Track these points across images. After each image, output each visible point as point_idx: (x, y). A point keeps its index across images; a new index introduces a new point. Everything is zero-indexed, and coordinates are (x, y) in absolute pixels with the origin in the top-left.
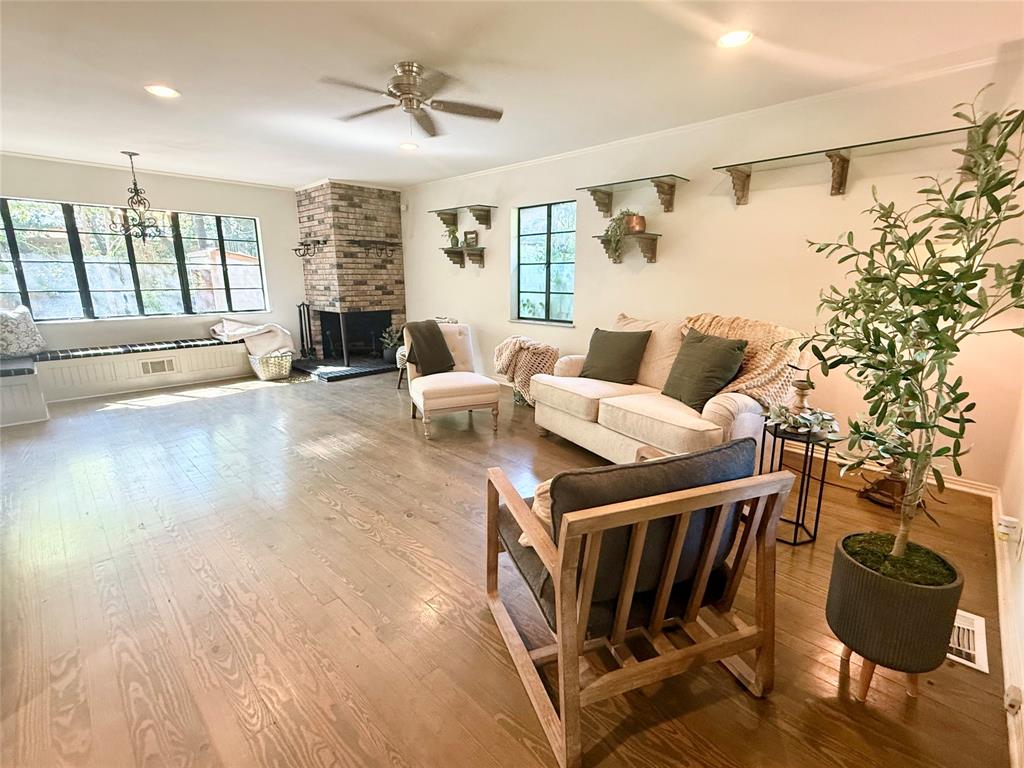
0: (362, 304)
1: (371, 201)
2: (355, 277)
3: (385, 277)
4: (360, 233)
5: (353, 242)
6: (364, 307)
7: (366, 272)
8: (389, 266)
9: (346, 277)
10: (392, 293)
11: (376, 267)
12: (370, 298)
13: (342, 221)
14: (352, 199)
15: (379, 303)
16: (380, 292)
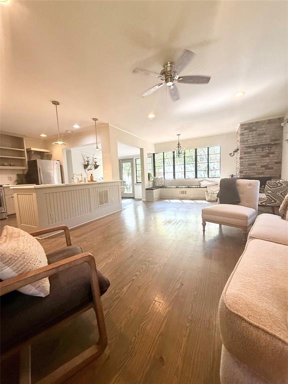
1: (263, 126)
2: (249, 162)
3: (268, 161)
4: (255, 142)
5: (249, 147)
6: (253, 176)
7: (256, 159)
8: (271, 155)
9: (244, 163)
10: (272, 168)
11: (263, 156)
12: (256, 171)
13: (245, 139)
14: (251, 128)
15: (263, 173)
16: (264, 168)
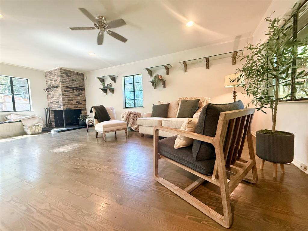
0: (71, 107)
1: (74, 75)
2: (68, 98)
3: (79, 99)
4: (70, 85)
5: (68, 87)
6: (72, 108)
7: (73, 97)
8: (80, 95)
9: (65, 98)
10: (82, 104)
11: (76, 95)
12: (73, 105)
13: (64, 80)
14: (68, 74)
15: (77, 107)
16: (78, 104)
